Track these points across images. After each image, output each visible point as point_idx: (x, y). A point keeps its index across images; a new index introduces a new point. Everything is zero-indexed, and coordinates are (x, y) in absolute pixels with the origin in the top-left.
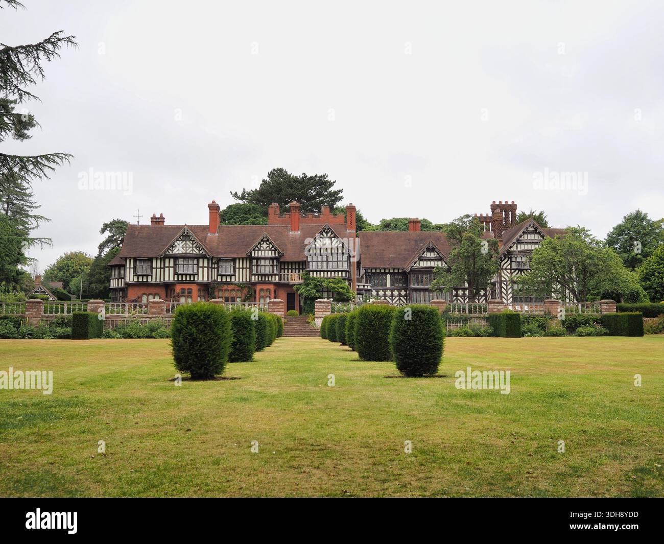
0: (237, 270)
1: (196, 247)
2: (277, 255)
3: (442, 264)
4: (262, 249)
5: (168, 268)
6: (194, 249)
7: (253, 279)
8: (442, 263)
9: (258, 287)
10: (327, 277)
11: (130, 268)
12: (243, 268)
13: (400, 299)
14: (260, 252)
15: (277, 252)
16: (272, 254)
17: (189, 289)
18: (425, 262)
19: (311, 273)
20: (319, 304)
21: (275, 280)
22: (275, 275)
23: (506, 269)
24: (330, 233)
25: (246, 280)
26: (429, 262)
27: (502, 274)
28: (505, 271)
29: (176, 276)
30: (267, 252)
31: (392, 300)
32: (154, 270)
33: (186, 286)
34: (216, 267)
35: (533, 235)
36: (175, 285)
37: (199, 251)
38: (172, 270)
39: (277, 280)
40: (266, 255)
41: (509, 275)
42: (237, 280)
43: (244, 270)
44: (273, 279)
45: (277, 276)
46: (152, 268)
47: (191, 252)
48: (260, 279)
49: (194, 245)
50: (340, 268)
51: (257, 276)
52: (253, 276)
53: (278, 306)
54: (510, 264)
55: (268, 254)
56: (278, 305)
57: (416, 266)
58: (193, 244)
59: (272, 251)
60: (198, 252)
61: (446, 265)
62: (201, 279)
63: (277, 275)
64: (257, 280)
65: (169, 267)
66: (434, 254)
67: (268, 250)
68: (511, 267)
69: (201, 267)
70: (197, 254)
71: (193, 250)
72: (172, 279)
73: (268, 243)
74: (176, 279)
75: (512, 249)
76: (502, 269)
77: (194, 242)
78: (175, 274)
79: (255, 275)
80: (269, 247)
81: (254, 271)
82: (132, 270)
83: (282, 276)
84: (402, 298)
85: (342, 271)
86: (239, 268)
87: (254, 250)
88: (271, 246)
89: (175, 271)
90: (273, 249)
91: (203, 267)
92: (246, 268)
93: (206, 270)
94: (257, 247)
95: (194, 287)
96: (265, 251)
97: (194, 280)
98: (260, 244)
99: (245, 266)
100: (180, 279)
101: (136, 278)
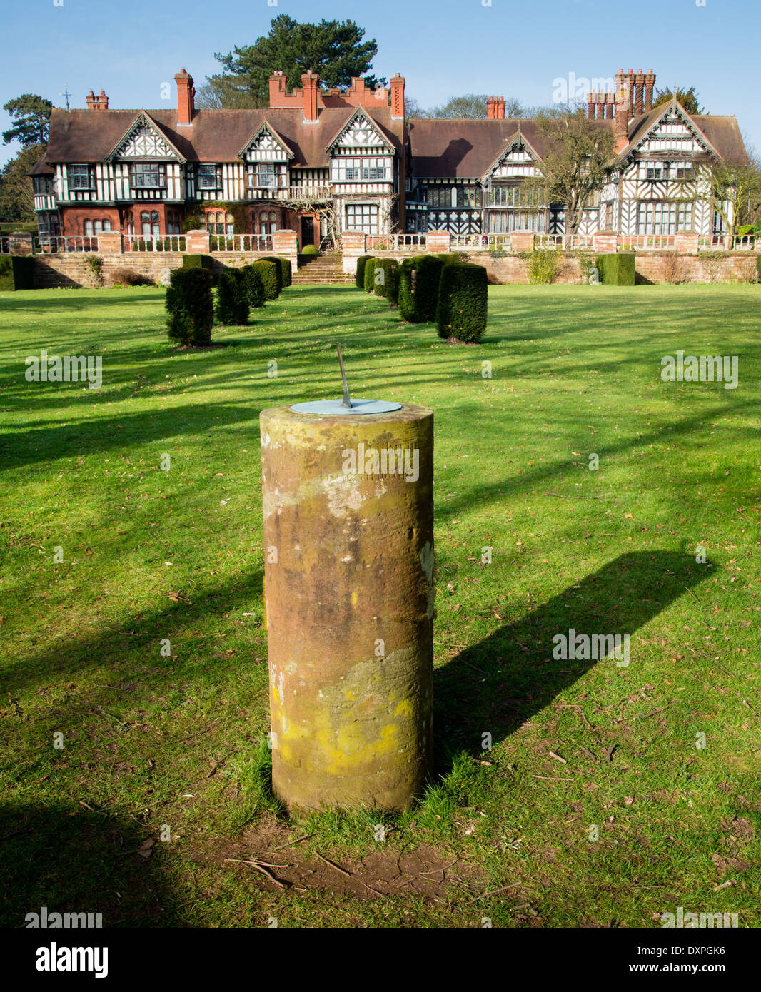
0: (225, 182)
1: (160, 146)
2: (284, 158)
3: (535, 171)
4: (261, 148)
5: (120, 180)
6: (158, 148)
7: (250, 197)
8: (534, 169)
9: (258, 209)
10: (362, 192)
11: (62, 179)
12: (233, 179)
13: (470, 226)
14: (258, 153)
15: (284, 154)
16: (277, 156)
17: (152, 211)
18: (509, 169)
19: (337, 187)
20: (348, 237)
21: (283, 197)
22: (283, 190)
23: (630, 180)
24: (364, 123)
25: (239, 198)
26: (515, 169)
27: (624, 188)
28: (627, 182)
29: (134, 192)
30: (269, 153)
31: (459, 227)
32: (99, 183)
33: (150, 208)
34: (193, 177)
35: (674, 127)
36: (132, 205)
37: (166, 152)
38: (126, 182)
39: (286, 197)
40: (269, 158)
41: (634, 190)
42: (226, 198)
43: (236, 181)
44: (280, 196)
45: (286, 192)
46: (95, 179)
47: (154, 154)
48: (260, 197)
49: (158, 143)
50: (381, 178)
51: (255, 192)
52: (250, 191)
53: (289, 239)
54: (637, 173)
55: (272, 157)
56: (288, 237)
57: (497, 173)
58: (156, 141)
59: (276, 151)
60: (164, 154)
61: (541, 174)
62: (171, 197)
63: (286, 189)
64: (255, 196)
65: (122, 178)
66: (524, 156)
67: (271, 151)
68: (638, 177)
69: (170, 177)
70: (163, 158)
71: (156, 150)
72: (127, 196)
73: (270, 138)
74: (134, 196)
75: (641, 149)
76: (625, 180)
77: (157, 138)
78: (132, 188)
79: (252, 189)
80: (272, 145)
81: (251, 184)
82: (65, 182)
83: (294, 190)
84: (473, 224)
85: (383, 183)
86: (228, 179)
87: (250, 150)
88: (275, 144)
89: (131, 184)
90: (279, 148)
91: (174, 178)
92: (239, 179)
93: (178, 182)
94: (253, 145)
95: (161, 209)
96: (266, 151)
97: (161, 198)
98: (258, 140)
99: (236, 176)
100: (140, 197)
101: (73, 195)
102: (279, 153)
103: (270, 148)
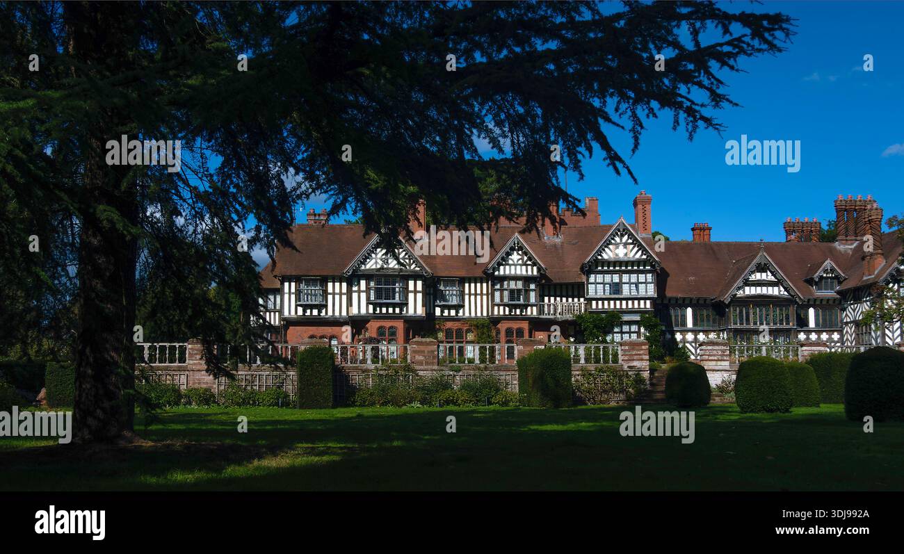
0: (467, 297)
1: (404, 258)
2: (535, 273)
3: (780, 291)
4: (511, 262)
5: (357, 294)
6: (401, 261)
7: (496, 313)
8: (779, 289)
9: (503, 326)
10: (621, 308)
11: (290, 293)
12: (476, 294)
14: (507, 267)
15: (535, 268)
16: (527, 271)
17: (391, 327)
18: (753, 288)
19: (594, 303)
21: (532, 313)
22: (532, 306)
24: (626, 237)
25: (482, 314)
26: (759, 288)
29: (371, 307)
30: (518, 267)
31: (696, 349)
32: (330, 297)
33: (388, 324)
34: (432, 292)
36: (369, 321)
37: (410, 265)
38: (363, 296)
39: (535, 313)
40: (518, 272)
42: (467, 314)
43: (479, 297)
44: (529, 313)
45: (535, 308)
46: (325, 293)
47: (396, 267)
48: (507, 313)
49: (401, 256)
50: (642, 293)
51: (502, 308)
52: (496, 308)
53: (638, 350)
55: (520, 271)
56: (637, 348)
57: (740, 293)
58: (399, 254)
59: (527, 265)
60: (407, 266)
61: (786, 293)
62: (411, 312)
63: (534, 305)
64: (502, 313)
66: (767, 275)
67: (521, 265)
69: (411, 292)
70: (406, 271)
71: (398, 263)
72: (363, 311)
73: (520, 252)
74: (371, 311)
77: (401, 250)
78: (369, 302)
79: (499, 305)
80: (522, 259)
81: (497, 300)
82: (293, 297)
83: (546, 306)
85: (645, 299)
86: (470, 294)
87: (499, 264)
88: (525, 258)
89: (368, 298)
90: (529, 262)
91: (415, 292)
92: (482, 294)
93: (419, 296)
94: (503, 259)
95: (400, 325)
96: (515, 265)
97: (401, 313)
98: (508, 254)
99: (479, 292)
100: (378, 312)
101: (300, 310)
102: (529, 267)
103: (520, 262)
